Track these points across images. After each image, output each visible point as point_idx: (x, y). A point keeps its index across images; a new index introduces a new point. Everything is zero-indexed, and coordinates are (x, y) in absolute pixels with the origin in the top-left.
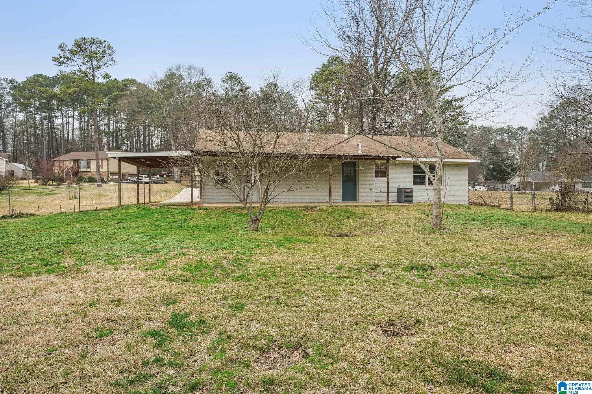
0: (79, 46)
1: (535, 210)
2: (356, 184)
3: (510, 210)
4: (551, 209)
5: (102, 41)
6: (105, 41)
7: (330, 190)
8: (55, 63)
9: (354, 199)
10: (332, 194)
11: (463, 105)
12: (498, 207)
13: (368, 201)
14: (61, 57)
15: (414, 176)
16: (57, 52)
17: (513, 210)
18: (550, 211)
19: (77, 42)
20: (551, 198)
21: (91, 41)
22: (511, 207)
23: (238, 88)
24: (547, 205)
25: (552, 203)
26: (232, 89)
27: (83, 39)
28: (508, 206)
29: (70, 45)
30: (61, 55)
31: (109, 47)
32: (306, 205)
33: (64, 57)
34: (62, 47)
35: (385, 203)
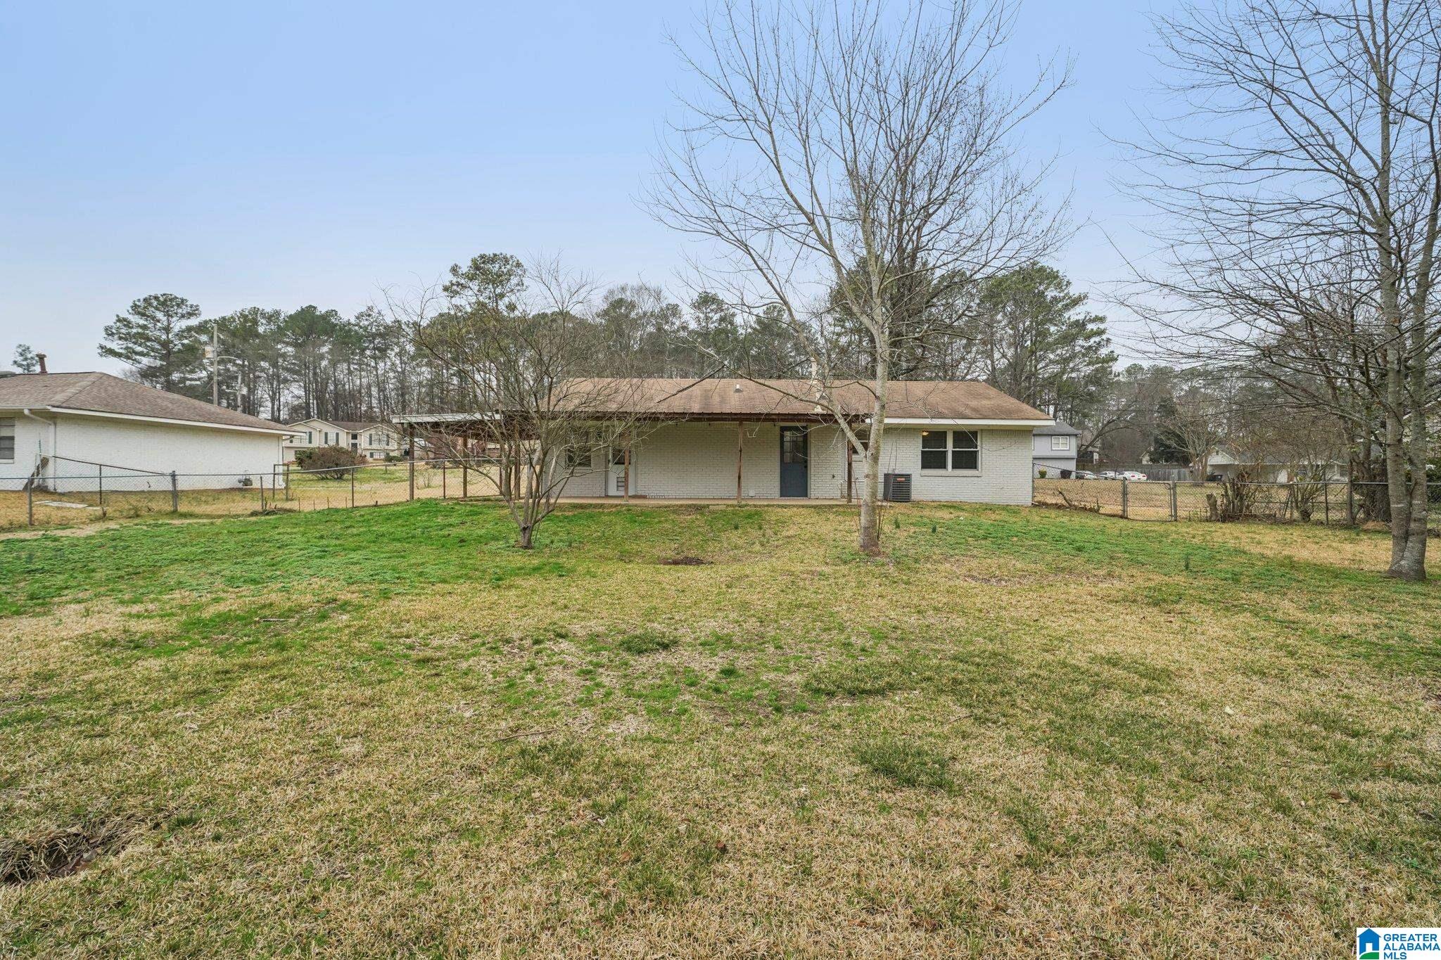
0: (477, 268)
1: (1175, 518)
2: (806, 467)
3: (1122, 517)
4: (1211, 517)
5: (508, 256)
6: (512, 257)
7: (739, 478)
8: (446, 293)
9: (804, 492)
10: (743, 484)
11: (1105, 329)
12: (1097, 511)
13: (827, 496)
14: (453, 284)
15: (923, 452)
16: (449, 278)
17: (1127, 518)
18: (1208, 520)
19: (474, 261)
20: (1212, 495)
21: (494, 259)
22: (1124, 511)
23: (716, 317)
24: (1203, 510)
25: (1213, 505)
26: (707, 318)
27: (482, 257)
28: (1118, 509)
29: (465, 267)
30: (454, 282)
31: (519, 265)
32: (694, 502)
33: (458, 284)
34: (454, 270)
35: (844, 502)
